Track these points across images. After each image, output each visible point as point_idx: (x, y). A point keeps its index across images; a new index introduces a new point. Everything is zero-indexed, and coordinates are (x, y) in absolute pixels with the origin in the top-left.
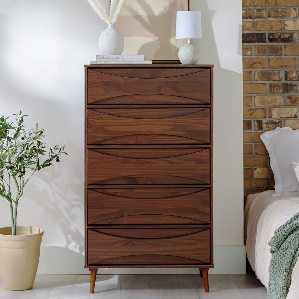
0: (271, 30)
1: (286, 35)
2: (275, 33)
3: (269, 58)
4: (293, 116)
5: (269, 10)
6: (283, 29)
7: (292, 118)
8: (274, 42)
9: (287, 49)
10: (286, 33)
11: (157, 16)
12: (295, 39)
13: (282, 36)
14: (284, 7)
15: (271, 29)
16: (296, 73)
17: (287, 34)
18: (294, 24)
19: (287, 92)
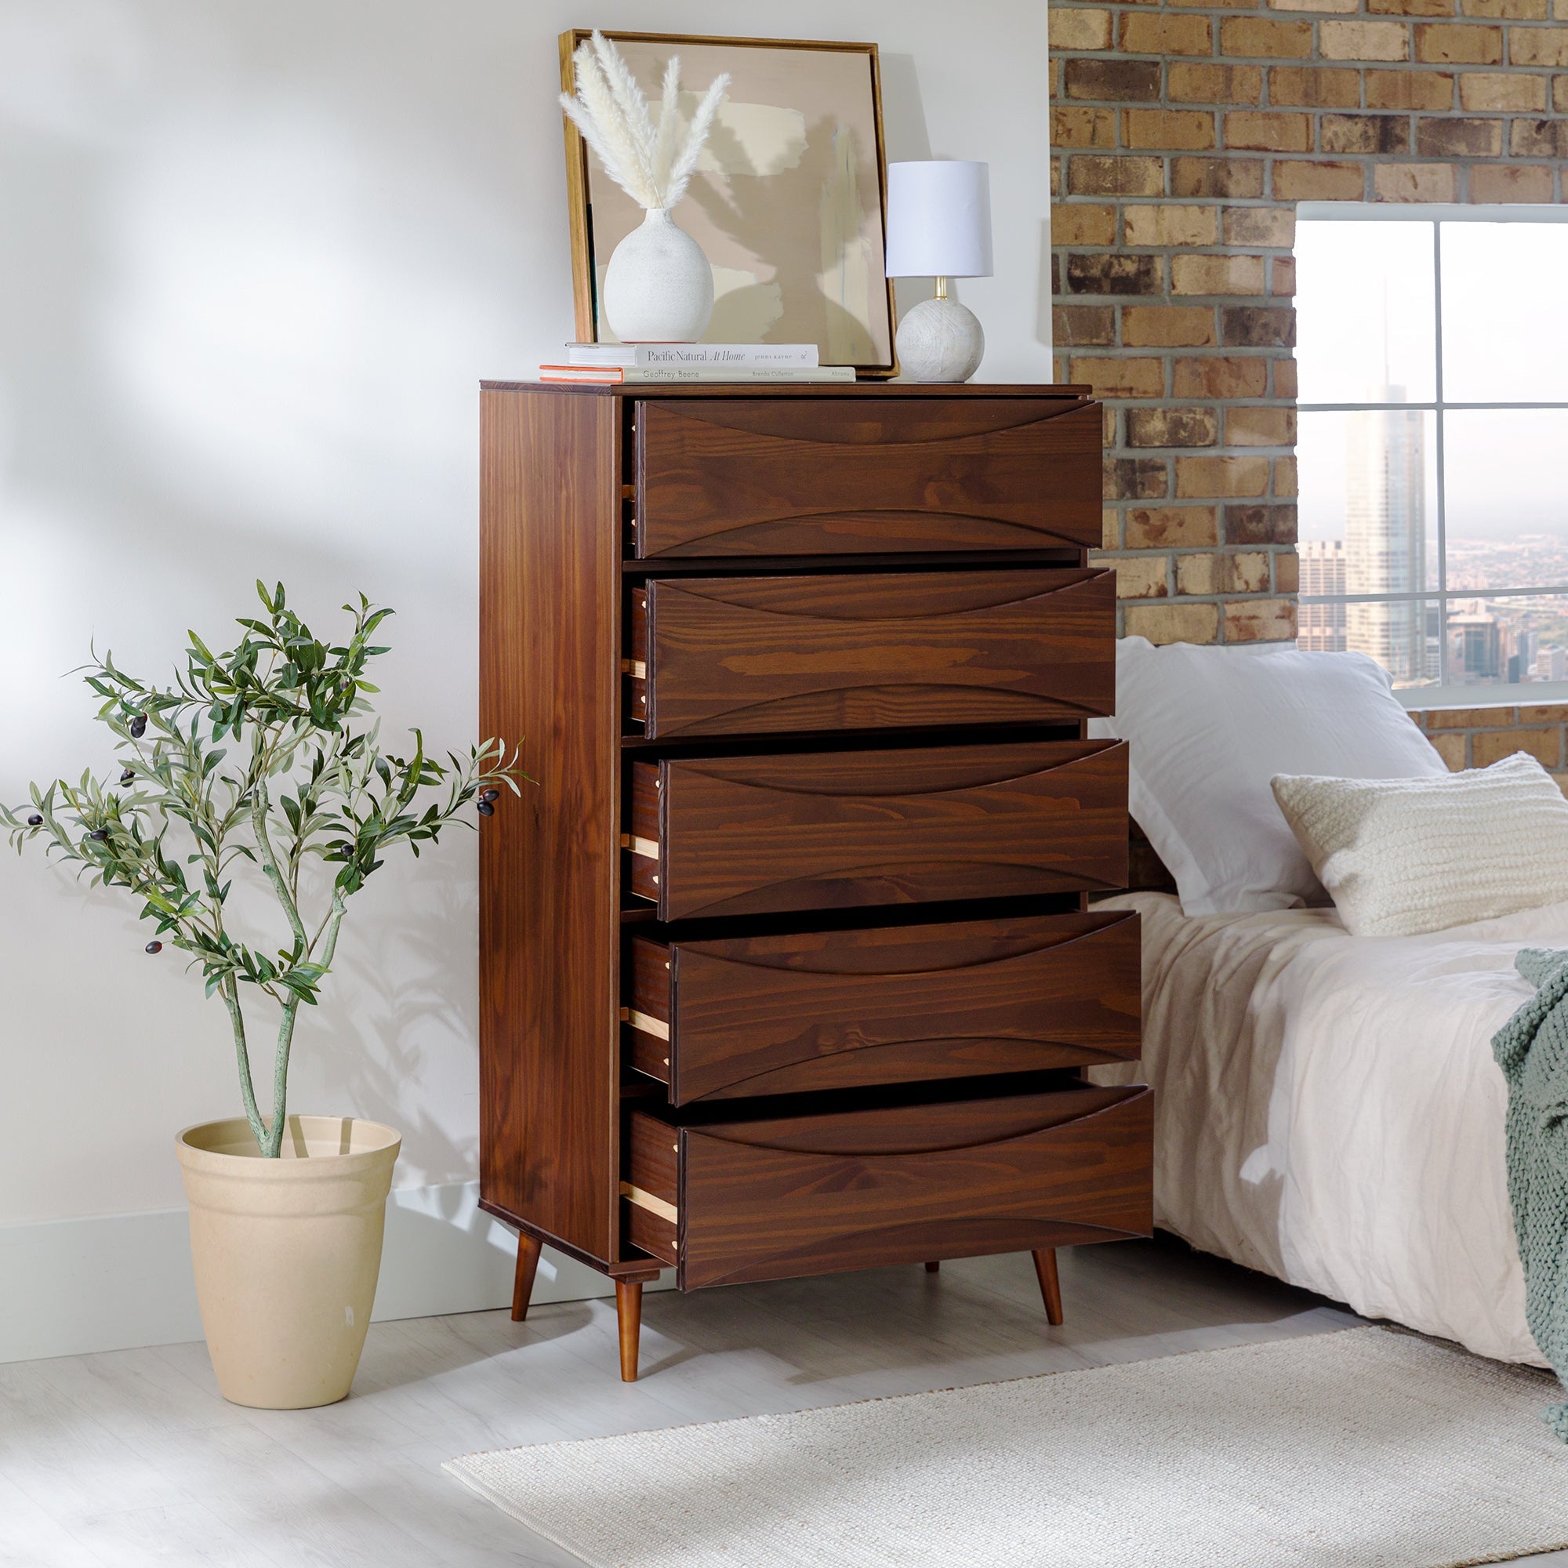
0: (1075, 242)
1: (1129, 262)
2: (1092, 256)
3: (1069, 357)
4: (1153, 591)
5: (1070, 162)
6: (1117, 242)
7: (1151, 597)
8: (1087, 292)
9: (1131, 321)
10: (1128, 257)
11: (763, 178)
12: (1158, 282)
13: (1116, 270)
14: (1120, 151)
15: (1076, 238)
16: (1165, 418)
17: (1133, 262)
18: (1157, 221)
19: (1135, 496)
